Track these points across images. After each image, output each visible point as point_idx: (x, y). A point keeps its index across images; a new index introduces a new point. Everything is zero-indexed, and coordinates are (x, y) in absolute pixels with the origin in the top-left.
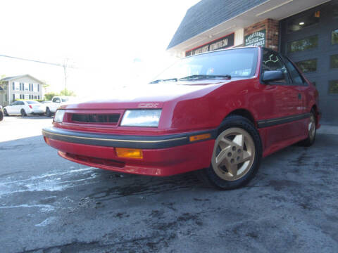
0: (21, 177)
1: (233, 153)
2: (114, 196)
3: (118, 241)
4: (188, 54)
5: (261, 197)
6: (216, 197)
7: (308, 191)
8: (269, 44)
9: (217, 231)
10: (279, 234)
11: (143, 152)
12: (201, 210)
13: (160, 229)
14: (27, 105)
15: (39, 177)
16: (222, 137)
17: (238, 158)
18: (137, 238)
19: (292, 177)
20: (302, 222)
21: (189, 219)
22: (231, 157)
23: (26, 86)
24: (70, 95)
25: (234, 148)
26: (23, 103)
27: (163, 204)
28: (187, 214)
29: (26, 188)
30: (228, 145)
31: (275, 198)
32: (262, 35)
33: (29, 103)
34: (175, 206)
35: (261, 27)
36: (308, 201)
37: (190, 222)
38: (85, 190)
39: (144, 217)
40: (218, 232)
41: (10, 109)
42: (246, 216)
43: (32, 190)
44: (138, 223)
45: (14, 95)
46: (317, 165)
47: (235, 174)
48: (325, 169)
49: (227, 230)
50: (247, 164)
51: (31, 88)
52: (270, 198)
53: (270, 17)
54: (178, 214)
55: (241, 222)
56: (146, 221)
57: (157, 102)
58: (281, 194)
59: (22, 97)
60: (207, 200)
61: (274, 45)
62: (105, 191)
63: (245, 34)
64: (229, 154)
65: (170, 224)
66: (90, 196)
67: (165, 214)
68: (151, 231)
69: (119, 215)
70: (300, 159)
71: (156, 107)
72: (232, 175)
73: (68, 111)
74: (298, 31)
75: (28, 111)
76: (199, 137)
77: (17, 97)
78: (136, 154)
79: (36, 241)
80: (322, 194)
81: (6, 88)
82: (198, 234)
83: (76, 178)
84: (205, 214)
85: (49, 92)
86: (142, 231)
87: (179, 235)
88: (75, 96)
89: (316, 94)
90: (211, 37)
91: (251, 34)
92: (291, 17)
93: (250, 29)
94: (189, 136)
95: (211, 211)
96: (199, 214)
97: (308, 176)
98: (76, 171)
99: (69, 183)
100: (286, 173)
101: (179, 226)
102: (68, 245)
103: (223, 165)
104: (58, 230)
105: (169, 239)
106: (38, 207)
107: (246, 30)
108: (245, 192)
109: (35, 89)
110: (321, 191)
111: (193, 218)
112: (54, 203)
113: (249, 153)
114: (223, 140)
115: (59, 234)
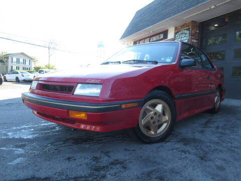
0: (6, 127)
1: (154, 117)
2: (69, 144)
3: (64, 178)
4: (135, 43)
5: (173, 150)
6: (141, 149)
7: (207, 147)
8: (192, 39)
9: (135, 174)
10: (179, 178)
11: (87, 114)
12: (128, 158)
13: (96, 170)
14: (20, 74)
15: (19, 128)
16: (147, 106)
17: (158, 121)
18: (78, 176)
19: (198, 136)
20: (198, 170)
21: (117, 164)
22: (153, 120)
23: (21, 61)
24: (52, 69)
25: (155, 114)
26: (17, 73)
27: (102, 152)
28: (117, 160)
29: (8, 135)
30: (151, 111)
31: (183, 151)
32: (187, 32)
33: (21, 73)
34: (110, 154)
35: (187, 26)
36: (206, 154)
37: (118, 166)
38: (49, 139)
39: (86, 161)
40: (137, 175)
41: (8, 77)
42: (159, 164)
43: (11, 137)
44: (81, 165)
45: (12, 67)
46: (218, 127)
47: (156, 132)
48: (223, 131)
49: (143, 174)
50: (165, 125)
51: (24, 62)
52: (179, 151)
53: (194, 20)
54: (111, 160)
55: (154, 168)
56: (87, 164)
57: (99, 79)
58: (187, 148)
59: (18, 68)
60: (134, 150)
61: (196, 40)
62: (62, 141)
63: (175, 31)
64: (152, 118)
65: (104, 167)
66: (51, 144)
67: (102, 160)
68: (89, 171)
69: (69, 159)
70: (207, 123)
71: (99, 82)
72: (153, 133)
73: (40, 82)
74: (213, 31)
75: (21, 78)
76: (129, 105)
77: (14, 68)
78: (82, 116)
79: (5, 175)
80: (216, 150)
81: (7, 61)
82: (121, 176)
83: (45, 130)
84: (130, 161)
85: (38, 65)
86: (82, 171)
87: (108, 176)
88: (55, 69)
89: (222, 76)
90: (151, 32)
91: (180, 31)
92: (207, 21)
93: (179, 27)
94: (121, 104)
95: (135, 159)
96: (126, 160)
97: (209, 136)
98: (45, 124)
99: (39, 133)
100: (194, 133)
101: (109, 169)
102: (28, 179)
103: (147, 125)
104: (23, 168)
105: (100, 178)
106: (13, 150)
107: (176, 28)
108: (162, 146)
109: (27, 63)
110: (217, 147)
111: (121, 163)
112: (25, 148)
113: (167, 118)
114: (148, 107)
115: (23, 171)
